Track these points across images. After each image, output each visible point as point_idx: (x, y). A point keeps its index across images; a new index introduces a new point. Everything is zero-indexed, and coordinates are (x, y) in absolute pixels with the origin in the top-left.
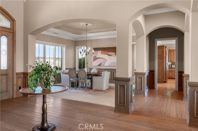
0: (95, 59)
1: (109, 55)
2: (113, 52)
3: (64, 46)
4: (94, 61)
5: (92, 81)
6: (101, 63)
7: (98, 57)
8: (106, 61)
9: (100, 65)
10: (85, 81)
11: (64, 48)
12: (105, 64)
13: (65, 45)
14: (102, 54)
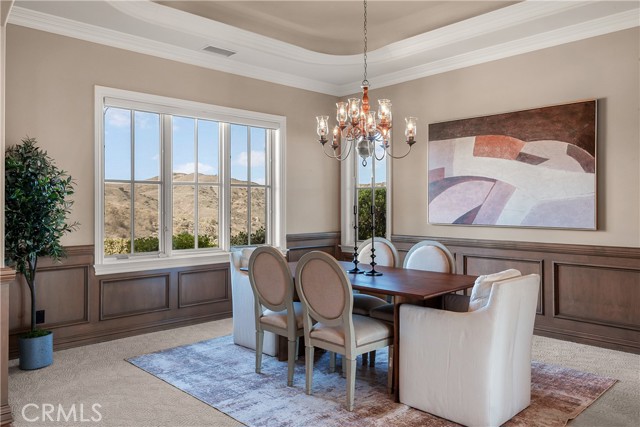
0: (443, 182)
1: (523, 158)
2: (557, 138)
3: (277, 125)
4: (433, 195)
5: (394, 340)
6: (477, 210)
7: (455, 175)
8: (506, 193)
9: (466, 220)
10: (340, 341)
11: (277, 133)
12: (497, 211)
13: (282, 119)
14: (482, 155)
